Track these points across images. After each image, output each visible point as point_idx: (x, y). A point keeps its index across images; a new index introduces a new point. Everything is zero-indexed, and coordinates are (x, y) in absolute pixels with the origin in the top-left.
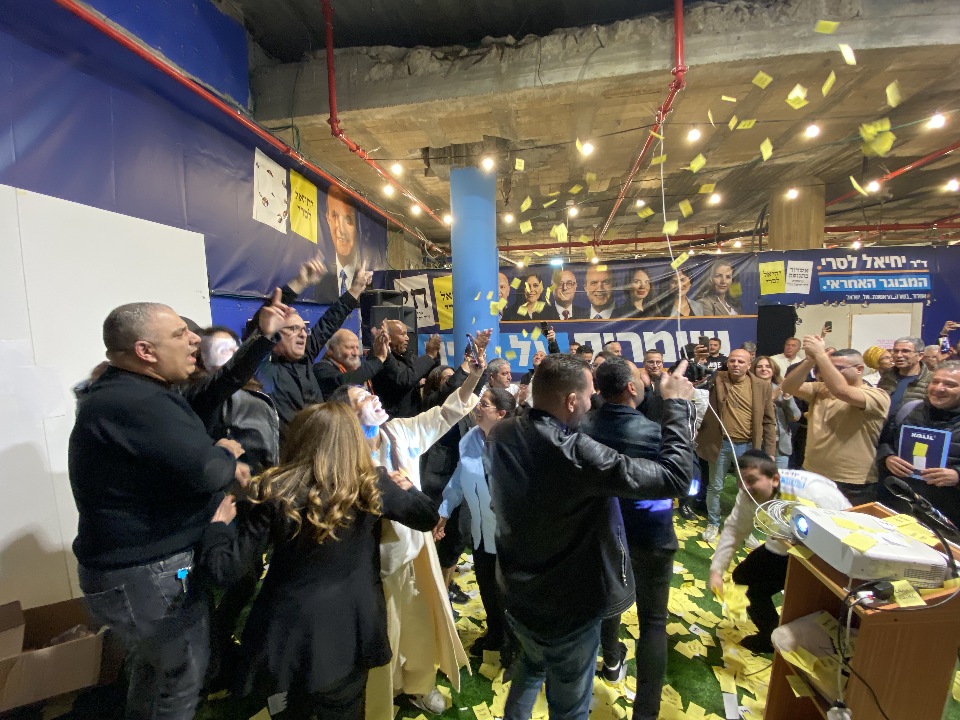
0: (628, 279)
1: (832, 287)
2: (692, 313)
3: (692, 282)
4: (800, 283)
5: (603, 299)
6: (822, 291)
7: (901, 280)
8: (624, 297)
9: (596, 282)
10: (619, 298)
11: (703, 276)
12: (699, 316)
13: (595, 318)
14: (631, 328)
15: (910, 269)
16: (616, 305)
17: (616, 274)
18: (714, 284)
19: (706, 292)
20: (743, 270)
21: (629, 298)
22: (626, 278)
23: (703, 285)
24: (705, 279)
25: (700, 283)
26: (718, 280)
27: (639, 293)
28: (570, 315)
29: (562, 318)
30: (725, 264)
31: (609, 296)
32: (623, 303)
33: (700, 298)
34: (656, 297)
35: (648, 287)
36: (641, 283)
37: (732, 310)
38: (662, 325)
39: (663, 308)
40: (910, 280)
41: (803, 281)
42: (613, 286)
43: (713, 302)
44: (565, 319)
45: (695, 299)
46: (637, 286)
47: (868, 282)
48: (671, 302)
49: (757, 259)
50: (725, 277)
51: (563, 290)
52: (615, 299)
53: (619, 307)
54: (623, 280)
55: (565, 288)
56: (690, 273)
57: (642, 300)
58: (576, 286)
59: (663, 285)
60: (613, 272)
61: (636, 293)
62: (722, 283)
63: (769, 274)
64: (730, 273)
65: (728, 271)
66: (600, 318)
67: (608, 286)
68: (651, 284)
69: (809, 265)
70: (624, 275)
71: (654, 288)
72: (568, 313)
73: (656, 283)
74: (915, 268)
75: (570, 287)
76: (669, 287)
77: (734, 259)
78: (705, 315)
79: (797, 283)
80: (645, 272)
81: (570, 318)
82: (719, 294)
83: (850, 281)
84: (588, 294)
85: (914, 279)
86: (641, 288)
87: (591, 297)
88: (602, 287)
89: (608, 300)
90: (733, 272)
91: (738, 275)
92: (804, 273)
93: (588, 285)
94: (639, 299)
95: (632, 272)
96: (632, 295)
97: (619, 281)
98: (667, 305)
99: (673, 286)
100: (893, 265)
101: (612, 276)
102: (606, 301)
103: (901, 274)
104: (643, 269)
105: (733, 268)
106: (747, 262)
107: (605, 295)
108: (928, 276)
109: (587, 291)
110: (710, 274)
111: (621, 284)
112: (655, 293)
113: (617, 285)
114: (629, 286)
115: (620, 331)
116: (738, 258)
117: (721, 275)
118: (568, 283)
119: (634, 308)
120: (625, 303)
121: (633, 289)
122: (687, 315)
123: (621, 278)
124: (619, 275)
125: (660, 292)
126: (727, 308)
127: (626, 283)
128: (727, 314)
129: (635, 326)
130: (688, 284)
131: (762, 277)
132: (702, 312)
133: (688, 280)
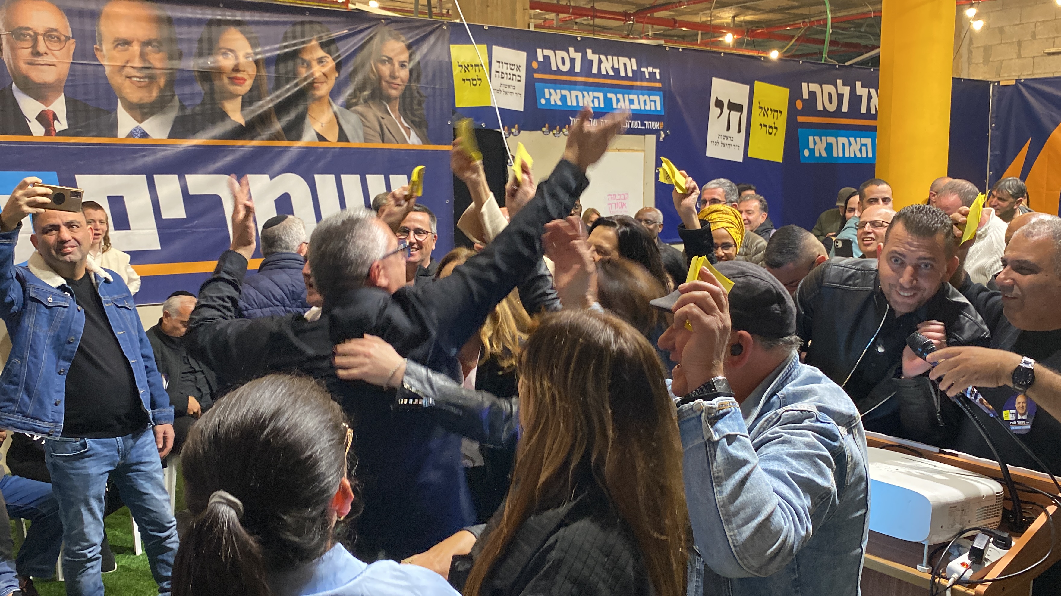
0: (205, 45)
1: (553, 103)
2: (343, 137)
3: (339, 67)
4: (511, 90)
5: (148, 87)
6: (539, 107)
7: (632, 97)
8: (198, 87)
9: (126, 43)
10: (187, 90)
11: (359, 58)
12: (356, 142)
13: (131, 135)
14: (219, 164)
15: (642, 80)
16: (182, 107)
17: (178, 29)
18: (380, 78)
19: (366, 93)
20: (426, 54)
21: (212, 91)
22: (200, 41)
23: (359, 78)
24: (363, 65)
25: (354, 72)
26: (385, 70)
27: (233, 80)
28: (61, 125)
29: (37, 130)
30: (397, 38)
31: (162, 82)
32: (198, 101)
33: (356, 104)
34: (269, 93)
35: (252, 70)
36: (237, 58)
37: (413, 133)
38: (285, 160)
39: (286, 119)
40: (642, 98)
41: (514, 87)
42: (171, 58)
43: (380, 114)
44: (48, 133)
45: (348, 105)
46: (227, 62)
47: (594, 97)
48: (301, 108)
49: (447, 35)
50: (397, 65)
51: (37, 54)
52: (177, 91)
53: (188, 112)
54: (195, 45)
55: (42, 47)
56: (333, 47)
57: (240, 99)
58: (71, 46)
59: (282, 68)
60: (170, 21)
61: (226, 81)
62: (393, 77)
63: (467, 68)
64: (405, 57)
65: (401, 53)
66: (145, 135)
67: (158, 56)
68: (257, 62)
69: (520, 57)
70: (196, 32)
71: (263, 73)
72: (55, 117)
73: (268, 62)
74: (648, 80)
75: (55, 46)
76: (295, 74)
77: (411, 29)
78: (366, 140)
79: (506, 90)
80: (243, 32)
81: (62, 133)
82: (389, 99)
83: (574, 93)
84: (108, 70)
85: (646, 97)
86: (236, 69)
87: (117, 81)
88: (143, 56)
89: (161, 91)
90: (410, 56)
91: (419, 62)
92: (514, 72)
93: (107, 47)
94: (233, 96)
95: (214, 29)
96: (217, 83)
97: (184, 47)
98: (292, 115)
99: (304, 72)
100: (623, 74)
101: (166, 32)
102: (155, 94)
103: (631, 88)
104: (238, 23)
105: (409, 47)
106: (432, 39)
107: (152, 78)
108: (661, 93)
109: (105, 63)
110: (370, 54)
111: (190, 55)
112: (266, 85)
113: (180, 56)
114: (209, 62)
115: (193, 171)
116: (417, 27)
117: (390, 60)
118: (49, 35)
119: (224, 116)
120: (203, 104)
121: (219, 72)
122: (332, 137)
123: (190, 41)
124: (183, 32)
125: (278, 84)
126: (405, 128)
127: (200, 54)
128: (405, 142)
129: (228, 159)
130: (331, 70)
131: (456, 71)
132: (361, 134)
133: (330, 63)
